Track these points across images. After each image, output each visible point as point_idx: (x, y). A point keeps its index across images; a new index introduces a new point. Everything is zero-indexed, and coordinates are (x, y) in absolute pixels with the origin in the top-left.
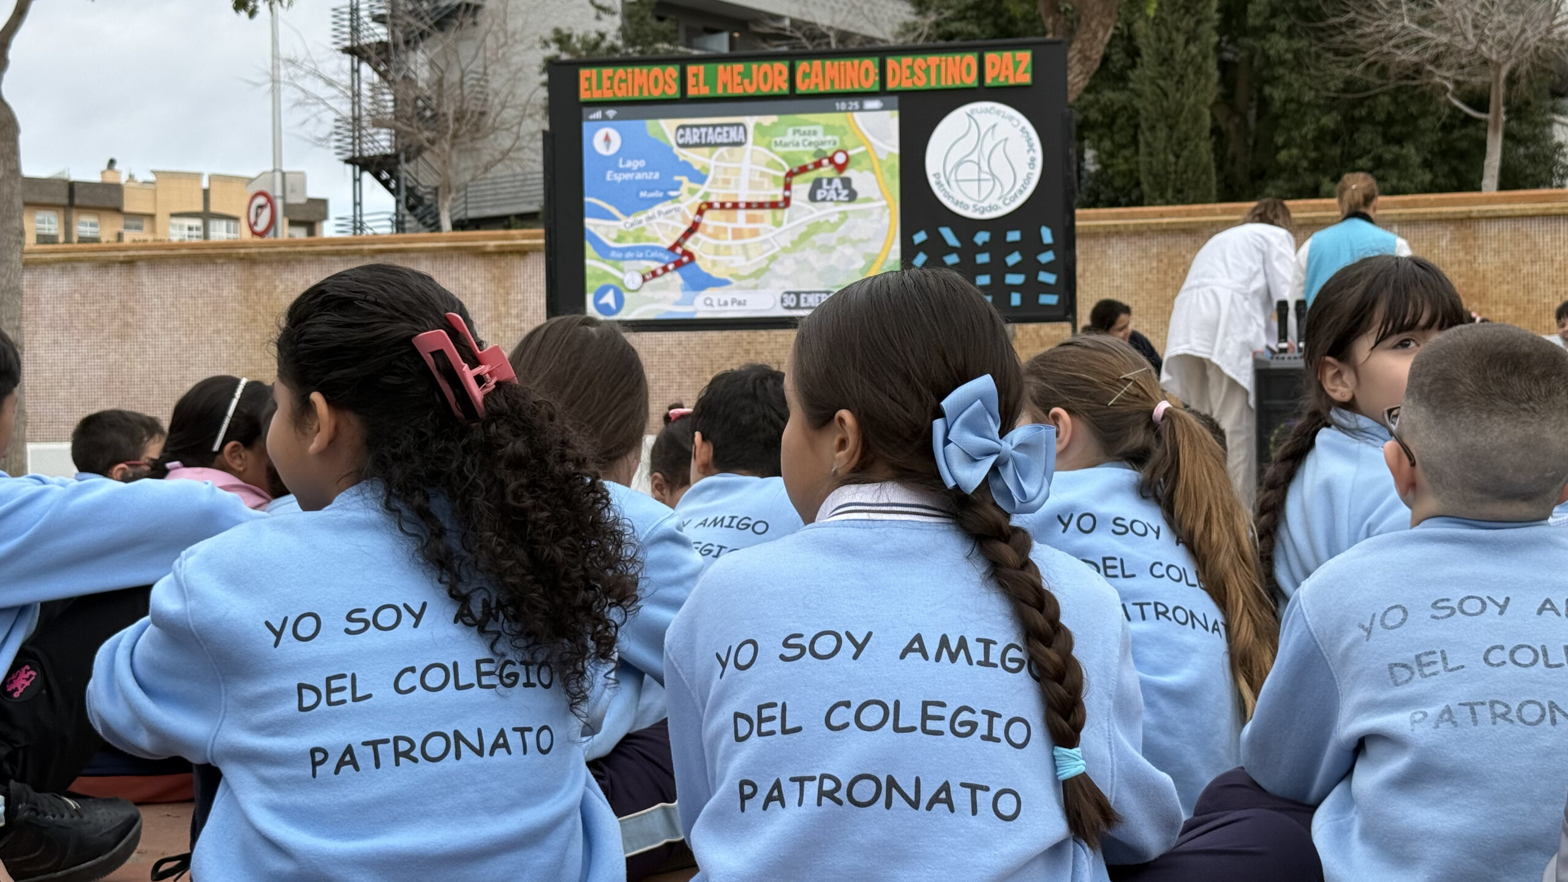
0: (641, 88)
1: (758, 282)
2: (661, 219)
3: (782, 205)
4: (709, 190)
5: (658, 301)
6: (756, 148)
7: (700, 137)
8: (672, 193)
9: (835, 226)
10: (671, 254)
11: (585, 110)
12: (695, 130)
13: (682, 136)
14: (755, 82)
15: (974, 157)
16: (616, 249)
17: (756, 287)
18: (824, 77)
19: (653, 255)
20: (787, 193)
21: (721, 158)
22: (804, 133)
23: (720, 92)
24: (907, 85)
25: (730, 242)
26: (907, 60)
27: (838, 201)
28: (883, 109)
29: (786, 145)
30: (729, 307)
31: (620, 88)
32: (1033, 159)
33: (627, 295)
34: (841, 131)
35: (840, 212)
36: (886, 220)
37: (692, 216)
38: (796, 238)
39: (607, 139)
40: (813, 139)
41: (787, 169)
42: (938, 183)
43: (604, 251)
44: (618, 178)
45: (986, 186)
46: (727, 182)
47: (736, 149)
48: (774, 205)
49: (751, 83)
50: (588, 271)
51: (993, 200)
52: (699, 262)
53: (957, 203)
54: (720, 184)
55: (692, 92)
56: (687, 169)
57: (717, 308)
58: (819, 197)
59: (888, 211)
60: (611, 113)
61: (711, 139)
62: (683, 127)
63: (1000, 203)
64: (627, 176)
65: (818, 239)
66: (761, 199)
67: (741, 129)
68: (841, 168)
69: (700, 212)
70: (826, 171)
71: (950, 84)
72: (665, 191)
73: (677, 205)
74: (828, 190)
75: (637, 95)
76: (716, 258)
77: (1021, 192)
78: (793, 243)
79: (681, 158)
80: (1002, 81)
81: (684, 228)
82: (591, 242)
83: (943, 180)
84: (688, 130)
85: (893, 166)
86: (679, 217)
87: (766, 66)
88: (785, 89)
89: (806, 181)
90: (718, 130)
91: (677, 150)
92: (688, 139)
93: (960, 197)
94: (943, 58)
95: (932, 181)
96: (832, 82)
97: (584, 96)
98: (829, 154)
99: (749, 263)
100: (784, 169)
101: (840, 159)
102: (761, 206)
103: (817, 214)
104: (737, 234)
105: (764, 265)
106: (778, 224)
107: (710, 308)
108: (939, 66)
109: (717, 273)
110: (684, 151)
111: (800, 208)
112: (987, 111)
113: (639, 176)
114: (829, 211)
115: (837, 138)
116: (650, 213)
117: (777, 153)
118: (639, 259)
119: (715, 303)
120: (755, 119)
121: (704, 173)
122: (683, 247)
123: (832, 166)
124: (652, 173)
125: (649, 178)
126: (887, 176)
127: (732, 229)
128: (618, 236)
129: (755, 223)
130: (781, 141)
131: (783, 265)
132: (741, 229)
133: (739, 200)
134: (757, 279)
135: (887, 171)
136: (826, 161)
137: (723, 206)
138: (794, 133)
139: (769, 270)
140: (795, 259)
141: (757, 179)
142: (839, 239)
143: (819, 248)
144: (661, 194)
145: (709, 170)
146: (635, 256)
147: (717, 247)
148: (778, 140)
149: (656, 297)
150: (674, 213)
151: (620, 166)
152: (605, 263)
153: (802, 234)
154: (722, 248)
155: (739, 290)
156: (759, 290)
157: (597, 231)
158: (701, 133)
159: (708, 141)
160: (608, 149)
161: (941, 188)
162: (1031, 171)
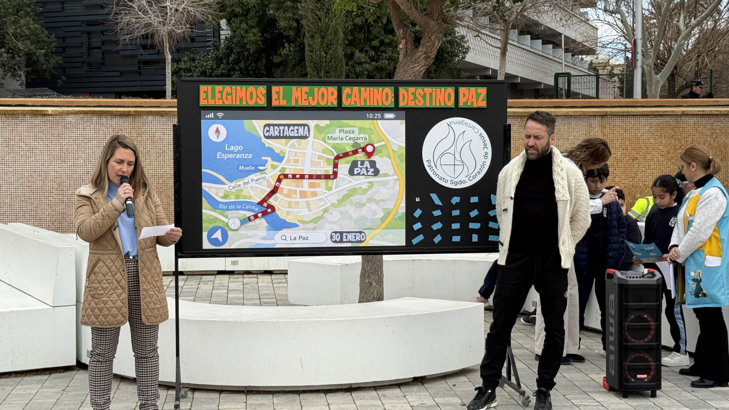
0: (241, 100)
1: (315, 225)
2: (253, 184)
3: (332, 177)
4: (285, 166)
5: (250, 237)
6: (315, 140)
7: (279, 132)
8: (261, 168)
9: (365, 191)
10: (260, 207)
11: (202, 112)
12: (276, 128)
13: (268, 131)
14: (316, 99)
15: (452, 151)
16: (223, 203)
17: (314, 229)
18: (360, 97)
19: (247, 207)
20: (335, 170)
21: (293, 146)
22: (347, 132)
23: (293, 104)
24: (412, 105)
25: (298, 200)
26: (412, 89)
27: (368, 175)
28: (395, 119)
29: (335, 139)
30: (297, 241)
31: (227, 99)
32: (486, 153)
33: (230, 233)
34: (370, 132)
35: (368, 182)
36: (397, 188)
37: (273, 183)
38: (341, 198)
39: (217, 131)
40: (352, 136)
41: (336, 155)
42: (429, 166)
43: (215, 204)
44: (225, 157)
45: (459, 169)
46: (297, 161)
47: (303, 141)
48: (327, 177)
49: (313, 100)
50: (204, 217)
51: (462, 178)
52: (277, 212)
53: (441, 179)
54: (292, 162)
55: (275, 103)
56: (270, 152)
57: (289, 241)
58: (356, 172)
59: (398, 182)
60: (220, 114)
61: (286, 133)
62: (269, 125)
63: (467, 179)
64: (230, 156)
65: (355, 198)
66: (319, 173)
67: (306, 128)
68: (370, 155)
69: (279, 180)
70: (360, 156)
71: (438, 105)
72: (256, 166)
73: (263, 176)
74: (361, 168)
75: (238, 104)
76: (288, 210)
77: (479, 173)
78: (338, 201)
79: (267, 145)
80: (469, 105)
81: (269, 190)
82: (206, 198)
83: (433, 165)
84: (272, 127)
85: (402, 154)
86: (265, 184)
87: (323, 89)
88: (335, 104)
89: (347, 163)
90: (291, 128)
91: (264, 140)
92: (271, 133)
93: (442, 174)
94: (434, 89)
95: (426, 164)
96: (365, 100)
97: (203, 103)
98: (362, 146)
99: (311, 213)
100: (334, 154)
101: (370, 149)
102: (319, 177)
103: (354, 183)
104: (303, 194)
105: (320, 215)
106: (329, 189)
107: (285, 241)
108: (431, 94)
109: (289, 219)
110: (268, 141)
111: (344, 179)
112: (460, 123)
113: (238, 156)
114: (361, 182)
115: (367, 136)
116: (246, 180)
117: (329, 144)
118: (238, 210)
119: (288, 238)
120: (315, 122)
121: (282, 156)
122: (268, 202)
123: (364, 153)
124: (247, 155)
125: (246, 157)
126: (398, 161)
127: (300, 191)
128: (225, 195)
129: (315, 187)
130: (332, 137)
131: (332, 215)
132: (306, 191)
133: (305, 173)
134: (315, 223)
135: (398, 157)
136: (361, 150)
137: (294, 176)
138: (340, 132)
139: (324, 218)
140: (340, 211)
141: (316, 160)
142: (368, 199)
143: (355, 205)
144: (253, 168)
145: (285, 153)
146: (236, 208)
147: (290, 203)
148: (330, 136)
149: (249, 235)
150: (262, 180)
151: (226, 149)
152: (215, 212)
153: (344, 195)
154: (293, 203)
155: (304, 230)
156: (317, 231)
157: (210, 192)
158: (280, 130)
159: (285, 135)
160: (218, 138)
161: (432, 169)
162: (485, 160)
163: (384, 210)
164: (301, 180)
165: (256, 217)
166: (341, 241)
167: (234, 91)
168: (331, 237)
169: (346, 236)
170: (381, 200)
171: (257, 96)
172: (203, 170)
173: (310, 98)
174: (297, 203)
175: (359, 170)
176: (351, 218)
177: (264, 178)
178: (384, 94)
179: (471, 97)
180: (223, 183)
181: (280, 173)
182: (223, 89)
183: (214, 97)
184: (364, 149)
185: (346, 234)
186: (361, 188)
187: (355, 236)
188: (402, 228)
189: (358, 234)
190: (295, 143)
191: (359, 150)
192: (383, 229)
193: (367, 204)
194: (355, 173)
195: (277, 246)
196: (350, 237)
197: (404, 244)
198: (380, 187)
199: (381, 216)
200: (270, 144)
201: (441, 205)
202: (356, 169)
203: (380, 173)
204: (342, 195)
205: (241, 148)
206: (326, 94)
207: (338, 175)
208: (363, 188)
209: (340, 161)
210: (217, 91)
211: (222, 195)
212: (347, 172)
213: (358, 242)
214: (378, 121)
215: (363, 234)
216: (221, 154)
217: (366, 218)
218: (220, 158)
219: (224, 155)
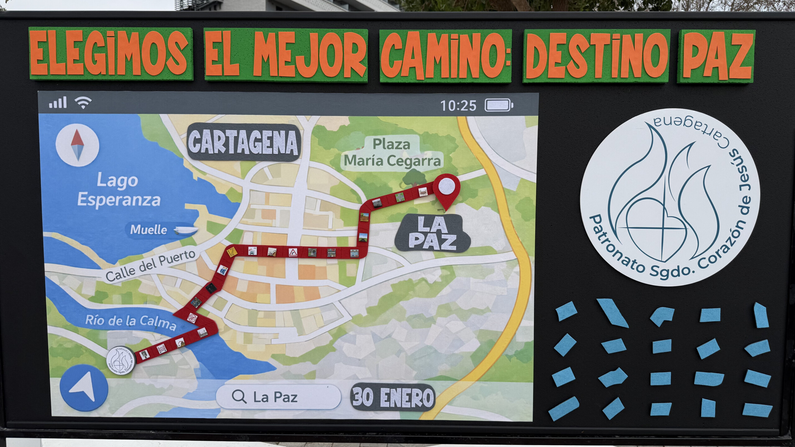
0: (129, 63)
1: (315, 367)
2: (165, 268)
3: (354, 253)
4: (241, 227)
5: (160, 392)
6: (314, 164)
7: (226, 145)
8: (182, 230)
9: (434, 288)
10: (181, 322)
11: (41, 94)
12: (217, 133)
13: (197, 141)
14: (314, 60)
15: (656, 193)
16: (94, 312)
17: (312, 375)
18: (425, 57)
19: (152, 322)
20: (363, 236)
21: (259, 178)
22: (391, 146)
23: (257, 74)
24: (557, 75)
25: (273, 306)
26: (558, 36)
27: (441, 250)
28: (513, 112)
29: (363, 162)
30: (271, 403)
31: (95, 62)
32: (746, 200)
33: (112, 382)
34: (448, 144)
35: (443, 267)
36: (513, 282)
37: (213, 265)
38: (375, 303)
39: (77, 141)
40: (404, 154)
41: (364, 200)
42: (598, 230)
44: (96, 203)
45: (674, 238)
46: (269, 215)
47: (285, 166)
48: (342, 253)
49: (308, 63)
50: (51, 344)
51: (682, 260)
52: (224, 335)
53: (627, 262)
54: (258, 217)
55: (212, 71)
57: (251, 404)
58: (412, 243)
59: (517, 269)
60: (83, 100)
62: (199, 127)
63: (693, 265)
64: (109, 201)
65: (410, 305)
66: (323, 243)
67: (292, 134)
68: (447, 201)
69: (227, 261)
70: (424, 205)
71: (625, 76)
72: (171, 226)
73: (188, 248)
74: (425, 234)
75: (121, 74)
76: (251, 329)
77: (726, 249)
78: (370, 310)
79: (197, 175)
80: (708, 75)
81: (203, 283)
82: (53, 299)
83: (606, 227)
84: (207, 132)
85: (528, 199)
86: (193, 267)
87: (332, 36)
88: (363, 74)
89: (392, 219)
90: (256, 134)
91: (188, 162)
92: (206, 146)
93: (630, 252)
94: (617, 35)
95: (589, 226)
96: (438, 64)
97: (37, 71)
98: (429, 179)
99: (303, 338)
100: (359, 199)
101: (446, 187)
102: (322, 253)
103: (408, 268)
104: (285, 294)
105: (326, 340)
106: (349, 281)
107: (241, 405)
108: (608, 47)
109: (252, 352)
110: (200, 165)
111: (384, 260)
112: (681, 122)
113: (128, 201)
114: (425, 265)
115: (441, 155)
116: (147, 258)
117: (348, 175)
118: (130, 328)
119: (249, 398)
120: (315, 120)
121: (233, 201)
122: (200, 312)
123: (432, 198)
124: (149, 198)
125: (145, 204)
126: (517, 216)
127: (277, 286)
128: (97, 292)
129: (314, 278)
130: (354, 156)
131: (354, 343)
132: (291, 287)
133: (288, 245)
134: (315, 363)
135: (517, 208)
136: (424, 189)
137: (262, 251)
138: (375, 145)
139: (334, 350)
140: (374, 335)
141: (317, 212)
142: (440, 307)
143: (409, 320)
144: (164, 231)
145: (241, 195)
146: (124, 324)
147: (253, 314)
148: (350, 154)
149: (158, 386)
150: (184, 259)
151: (99, 184)
152: (77, 332)
153: (384, 298)
154: (261, 315)
155: (287, 378)
156: (317, 381)
157: (64, 284)
158: (227, 138)
159: (239, 151)
160: (78, 157)
161: (603, 238)
162: (743, 217)
163: (481, 334)
164: (279, 260)
165: (170, 346)
166: (376, 407)
167: (111, 41)
168: (353, 397)
169: (388, 395)
170: (474, 311)
171: (169, 54)
172: (45, 234)
173: (300, 60)
174: (270, 315)
175: (421, 237)
176: (401, 351)
177: (190, 255)
178: (487, 48)
179: (712, 54)
180: (94, 266)
181: (228, 243)
182: (85, 37)
183: (61, 57)
184: (433, 188)
185: (387, 390)
186: (424, 280)
187: (410, 395)
188: (526, 380)
189: (416, 391)
190: (266, 170)
191: (422, 190)
192: (478, 380)
193: (440, 320)
194: (411, 245)
195: (223, 415)
196: (397, 397)
197: (530, 419)
198: (472, 280)
199: (474, 350)
200: (204, 173)
201: (627, 326)
202: (412, 236)
203: (472, 246)
204: (379, 297)
205: (133, 181)
206: (338, 46)
207: (371, 249)
208: (431, 281)
209: (376, 215)
210: (70, 42)
211: (92, 293)
212: (391, 243)
213: (417, 409)
214: (470, 118)
215: (428, 391)
216: (87, 196)
217: (436, 351)
218: (85, 204)
219: (95, 200)
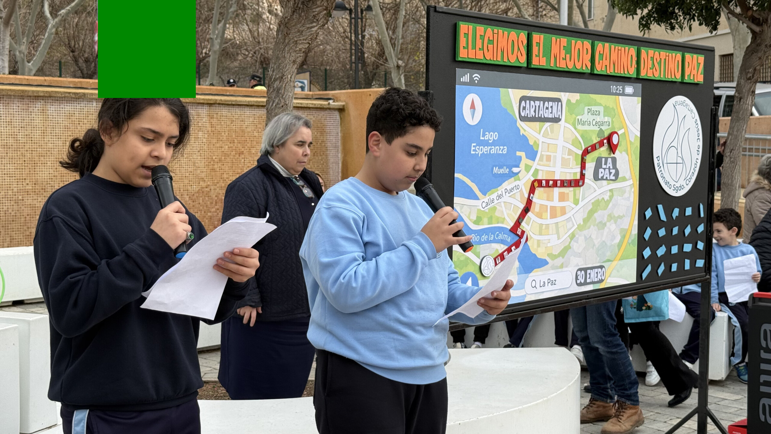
0: (502, 53)
1: (563, 260)
2: (507, 198)
3: (580, 183)
4: (539, 167)
6: (566, 124)
7: (535, 111)
8: (515, 170)
9: (607, 204)
10: (513, 235)
11: (459, 70)
12: (532, 103)
13: (524, 108)
16: (475, 232)
17: (562, 266)
18: (610, 60)
19: (500, 237)
20: (583, 172)
21: (546, 134)
22: (594, 113)
23: (552, 65)
24: (650, 75)
25: (549, 221)
26: (651, 52)
27: (610, 180)
28: (633, 95)
29: (584, 123)
30: (546, 287)
31: (488, 51)
34: (613, 113)
35: (610, 190)
37: (527, 194)
38: (586, 216)
39: (473, 106)
40: (598, 119)
41: (584, 148)
44: (479, 151)
46: (549, 158)
47: (556, 126)
48: (575, 183)
49: (570, 59)
52: (530, 243)
54: (545, 161)
55: (535, 63)
56: (525, 143)
57: (538, 289)
59: (633, 190)
60: (477, 76)
61: (541, 113)
62: (525, 99)
64: (485, 149)
65: (598, 216)
67: (559, 104)
68: (614, 149)
69: (532, 190)
70: (605, 151)
71: (669, 77)
72: (510, 168)
73: (517, 183)
74: (605, 170)
75: (499, 60)
76: (540, 238)
78: (584, 220)
79: (522, 132)
80: (692, 79)
81: (522, 207)
84: (528, 102)
85: (637, 147)
86: (519, 197)
87: (579, 43)
88: (589, 68)
89: (594, 159)
90: (546, 104)
91: (520, 124)
92: (527, 112)
94: (667, 54)
96: (614, 65)
97: (461, 54)
98: (608, 134)
99: (559, 242)
100: (582, 148)
101: (614, 140)
102: (569, 183)
103: (598, 192)
104: (553, 212)
105: (567, 244)
106: (577, 202)
107: (534, 290)
108: (665, 60)
109: (540, 253)
110: (523, 124)
111: (590, 187)
113: (494, 150)
114: (603, 189)
115: (610, 120)
116: (501, 190)
117: (578, 131)
118: (491, 242)
119: (538, 285)
120: (567, 95)
121: (535, 149)
122: (521, 227)
125: (500, 152)
126: (634, 158)
127: (550, 207)
128: (477, 217)
129: (564, 201)
130: (581, 120)
132: (556, 207)
133: (557, 178)
134: (563, 257)
135: (634, 152)
136: (606, 141)
137: (547, 183)
138: (588, 112)
139: (570, 248)
140: (585, 236)
141: (566, 156)
142: (608, 216)
143: (597, 225)
144: (507, 171)
145: (538, 146)
147: (541, 227)
148: (579, 118)
150: (515, 191)
151: (481, 138)
153: (589, 212)
154: (544, 227)
155: (552, 269)
156: (564, 269)
157: (462, 212)
158: (535, 107)
159: (539, 115)
160: (473, 117)
163: (621, 231)
164: (553, 189)
165: (509, 251)
166: (585, 283)
167: (496, 37)
168: (577, 278)
169: (590, 274)
170: (619, 217)
171: (519, 48)
172: (456, 175)
173: (568, 56)
174: (547, 226)
175: (603, 171)
176: (594, 245)
177: (517, 187)
178: (630, 56)
179: (693, 67)
180: (476, 198)
181: (533, 179)
182: (485, 32)
183: (474, 45)
184: (609, 140)
185: (589, 271)
186: (603, 199)
187: (597, 273)
188: (634, 257)
189: (599, 270)
190: (549, 128)
191: (604, 141)
192: (620, 259)
193: (608, 224)
194: (599, 177)
195: (527, 299)
196: (593, 275)
197: (635, 281)
198: (619, 198)
199: (618, 241)
200: (524, 130)
201: (666, 220)
202: (600, 171)
203: (619, 176)
204: (587, 211)
205: (496, 136)
206: (581, 50)
207: (585, 180)
208: (605, 200)
209: (587, 158)
210: (478, 35)
211: (475, 218)
212: (593, 176)
213: (599, 281)
214: (620, 97)
215: (603, 269)
216: (475, 146)
217: (606, 244)
218: (474, 153)
219: (479, 149)
